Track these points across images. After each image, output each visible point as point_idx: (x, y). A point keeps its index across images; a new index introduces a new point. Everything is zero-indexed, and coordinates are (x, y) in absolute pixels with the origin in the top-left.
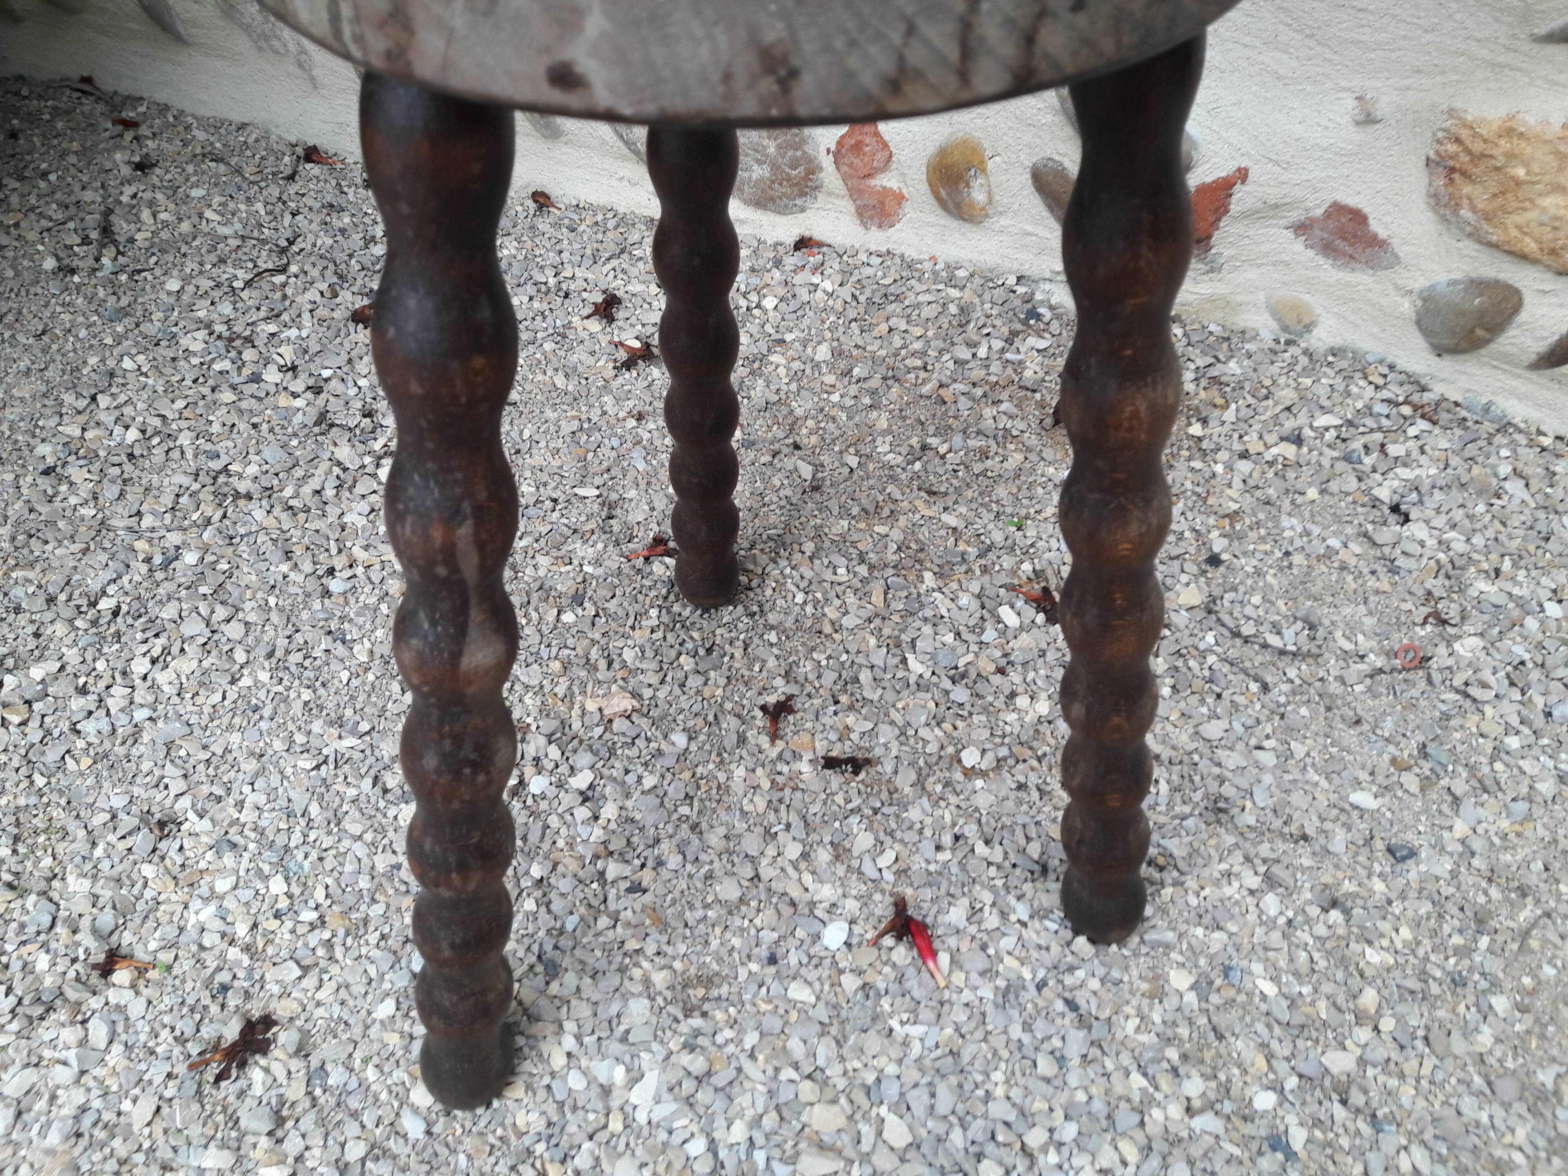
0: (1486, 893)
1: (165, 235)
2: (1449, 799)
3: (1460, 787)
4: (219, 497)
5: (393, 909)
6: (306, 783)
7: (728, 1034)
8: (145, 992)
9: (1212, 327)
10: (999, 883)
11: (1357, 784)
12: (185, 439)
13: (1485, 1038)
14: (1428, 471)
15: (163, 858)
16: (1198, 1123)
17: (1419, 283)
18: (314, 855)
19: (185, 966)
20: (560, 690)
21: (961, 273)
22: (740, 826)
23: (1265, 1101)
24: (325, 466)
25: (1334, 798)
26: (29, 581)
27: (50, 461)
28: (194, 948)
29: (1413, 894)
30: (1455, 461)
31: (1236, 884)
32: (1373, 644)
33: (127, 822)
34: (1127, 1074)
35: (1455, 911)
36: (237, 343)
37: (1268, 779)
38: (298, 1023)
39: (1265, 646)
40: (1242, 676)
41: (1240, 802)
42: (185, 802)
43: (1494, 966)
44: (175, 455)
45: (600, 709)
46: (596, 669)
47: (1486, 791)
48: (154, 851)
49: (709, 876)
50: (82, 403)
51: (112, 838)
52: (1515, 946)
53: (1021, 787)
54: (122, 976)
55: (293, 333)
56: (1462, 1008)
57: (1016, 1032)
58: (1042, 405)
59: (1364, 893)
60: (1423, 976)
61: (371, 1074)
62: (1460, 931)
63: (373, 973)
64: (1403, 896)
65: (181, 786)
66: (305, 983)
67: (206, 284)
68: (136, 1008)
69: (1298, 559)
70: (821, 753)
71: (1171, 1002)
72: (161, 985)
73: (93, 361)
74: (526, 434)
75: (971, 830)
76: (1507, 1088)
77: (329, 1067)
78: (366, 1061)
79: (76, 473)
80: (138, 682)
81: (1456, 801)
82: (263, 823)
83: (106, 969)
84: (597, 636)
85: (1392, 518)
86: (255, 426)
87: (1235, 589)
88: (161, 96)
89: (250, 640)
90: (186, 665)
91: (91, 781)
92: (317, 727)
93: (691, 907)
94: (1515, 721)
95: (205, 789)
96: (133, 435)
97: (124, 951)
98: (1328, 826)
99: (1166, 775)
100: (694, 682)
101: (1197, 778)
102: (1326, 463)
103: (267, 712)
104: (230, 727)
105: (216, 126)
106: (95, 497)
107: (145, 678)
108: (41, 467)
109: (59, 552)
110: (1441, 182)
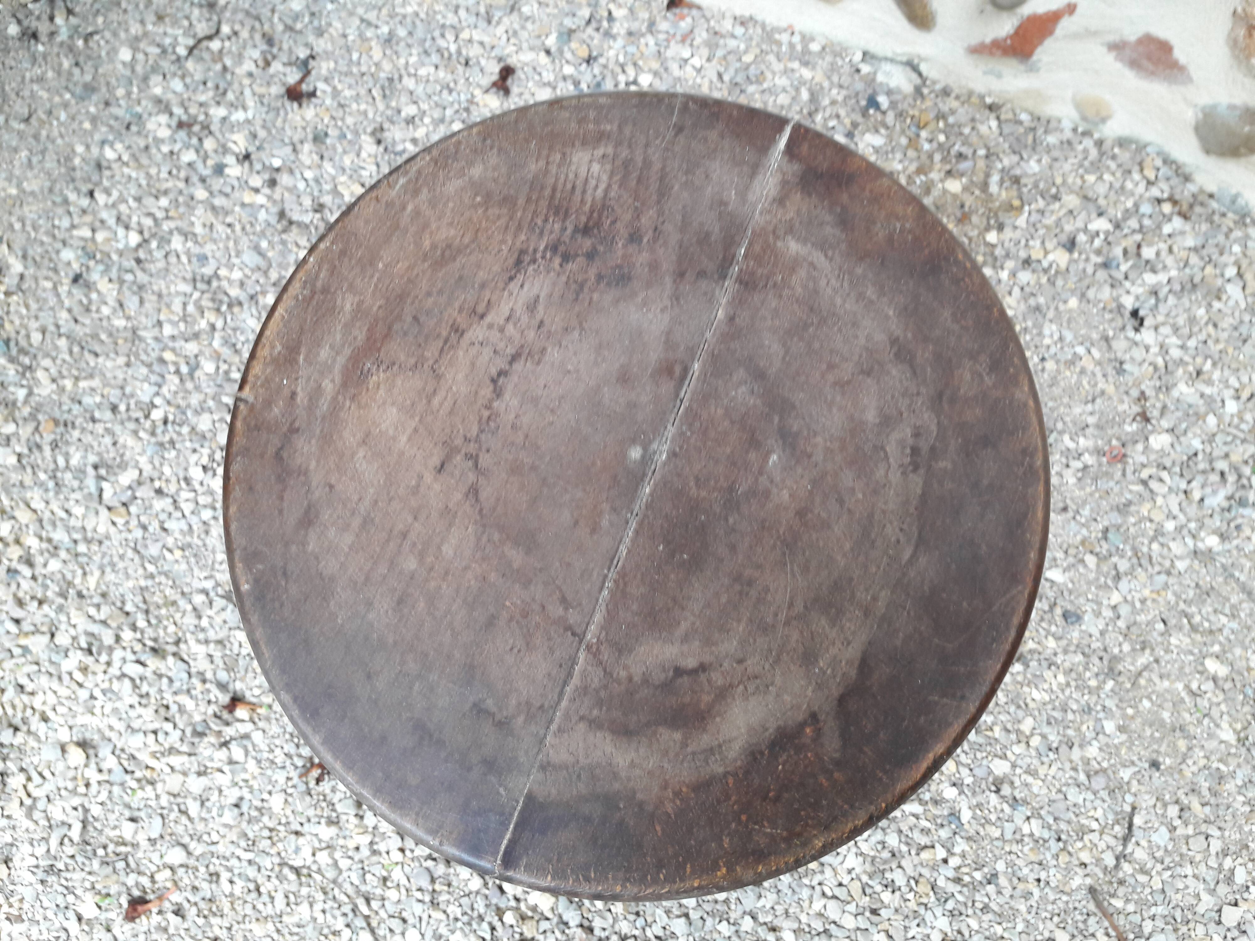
0: (1120, 646)
2: (1114, 573)
3: (1123, 565)
4: (217, 303)
8: (259, 723)
9: (1024, 117)
11: (1054, 561)
12: (177, 243)
13: (1094, 749)
14: (1169, 274)
16: (907, 806)
17: (1205, 100)
21: (815, 47)
23: (950, 792)
26: (93, 390)
27: (76, 266)
29: (1072, 649)
30: (1193, 260)
32: (1090, 444)
35: (1096, 659)
36: (196, 128)
44: (173, 259)
47: (1141, 565)
50: (84, 201)
51: (210, 612)
52: (1129, 685)
54: (241, 712)
55: (240, 115)
56: (1084, 728)
60: (1065, 707)
62: (1096, 676)
67: (152, 51)
68: (257, 736)
72: (268, 719)
73: (80, 149)
79: (100, 279)
80: (197, 487)
81: (1118, 576)
83: (231, 709)
85: (1130, 323)
86: (229, 225)
91: (184, 566)
94: (1175, 510)
96: (134, 237)
97: (239, 695)
102: (1090, 270)
106: (121, 305)
107: (202, 484)
108: (71, 275)
109: (109, 364)
110: (1242, 32)
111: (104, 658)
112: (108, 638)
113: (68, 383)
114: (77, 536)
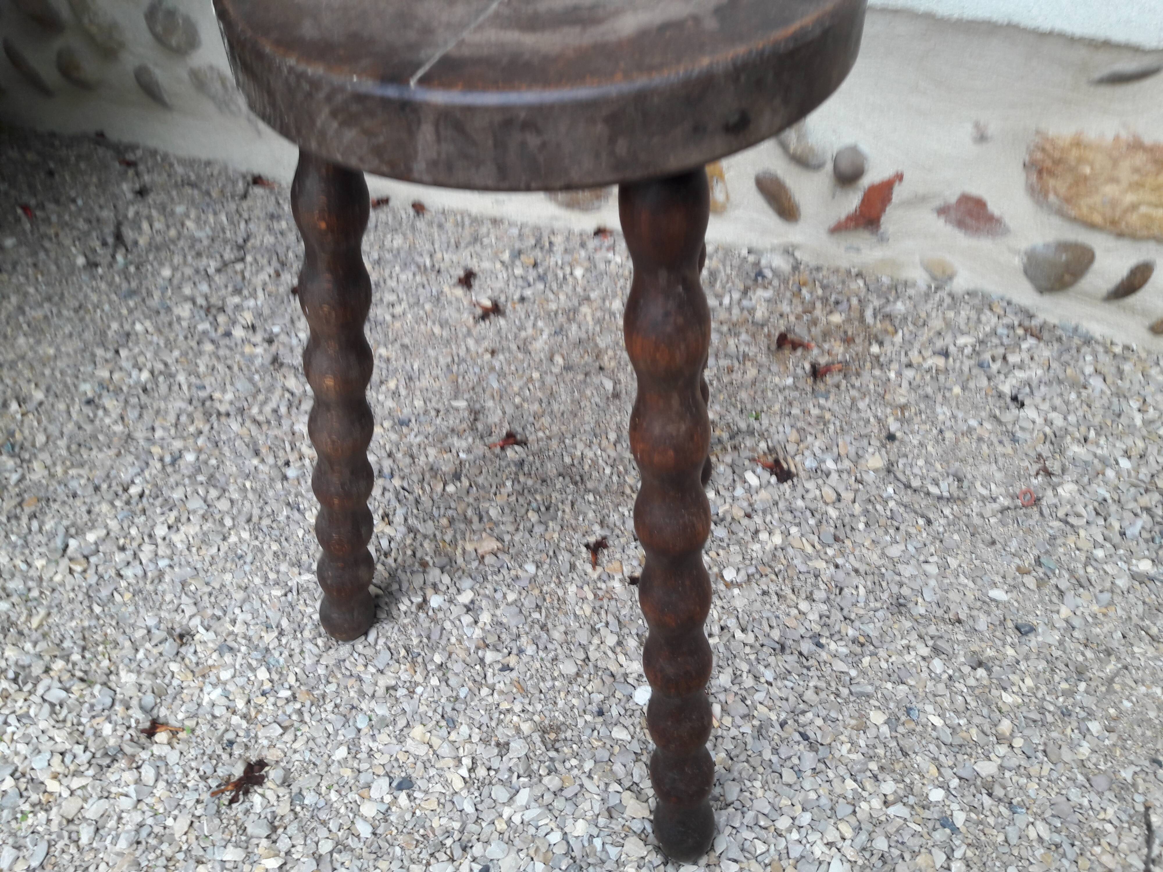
0: (1083, 654)
1: (159, 239)
2: (1057, 592)
3: (1063, 584)
4: (207, 416)
5: (342, 686)
6: (278, 605)
7: (574, 762)
8: (177, 746)
9: (884, 279)
10: (753, 657)
11: (994, 585)
12: (181, 378)
13: (1085, 750)
14: (1036, 372)
15: (183, 659)
16: (892, 811)
17: (1024, 245)
18: (286, 653)
19: (204, 728)
20: (448, 538)
21: (710, 247)
22: (574, 625)
23: (937, 795)
24: (278, 392)
25: (978, 594)
26: (80, 475)
27: (90, 395)
28: (209, 717)
29: (1033, 656)
30: (1054, 365)
31: (913, 653)
32: (1002, 490)
33: (158, 635)
34: (843, 780)
35: (1062, 666)
36: (213, 310)
37: (933, 583)
38: (282, 764)
39: (928, 494)
40: (913, 514)
41: (914, 599)
42: (197, 621)
43: (1090, 702)
44: (175, 388)
45: (476, 550)
46: (471, 522)
47: (1081, 586)
48: (178, 653)
49: (555, 659)
50: (110, 355)
51: (148, 645)
52: (1104, 689)
53: (765, 593)
54: (161, 737)
55: (251, 303)
56: (1068, 731)
57: (767, 755)
58: (769, 336)
59: (1000, 657)
60: (1042, 710)
61: (333, 796)
62: (1066, 680)
63: (330, 729)
64: (1027, 658)
65: (194, 610)
66: (286, 738)
67: (188, 271)
68: (173, 757)
69: (948, 435)
70: (627, 573)
71: (872, 732)
72: (188, 742)
73: (115, 326)
74: (416, 367)
75: (732, 623)
76: (1101, 782)
77: (305, 793)
78: (329, 788)
79: (109, 402)
80: (159, 541)
81: (1062, 593)
82: (250, 633)
83: (151, 733)
84: (471, 500)
85: (1012, 405)
86: (229, 366)
87: (906, 456)
88: (152, 143)
89: (235, 511)
90: (192, 530)
91: (131, 609)
92: (284, 567)
93: (544, 679)
94: (1100, 539)
95: (209, 612)
96: (145, 376)
97: (161, 720)
98: (975, 613)
99: (863, 582)
100: (538, 529)
101: (884, 584)
102: (966, 369)
103: (249, 559)
104: (224, 570)
105: (190, 163)
106: (122, 418)
107: (164, 539)
108: (84, 399)
109: (101, 456)
110: (1034, 177)
111: (29, 687)
112: (37, 670)
113: (59, 470)
114: (31, 584)
